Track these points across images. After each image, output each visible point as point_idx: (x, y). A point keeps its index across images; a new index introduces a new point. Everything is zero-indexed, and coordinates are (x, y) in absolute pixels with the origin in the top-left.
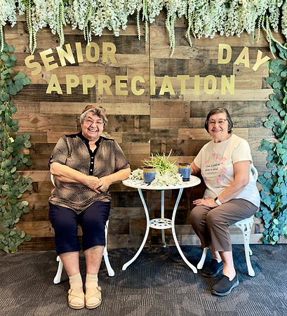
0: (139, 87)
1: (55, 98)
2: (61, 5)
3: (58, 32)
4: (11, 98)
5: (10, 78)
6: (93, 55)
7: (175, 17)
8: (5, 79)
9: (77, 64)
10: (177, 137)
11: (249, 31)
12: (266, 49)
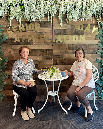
0: (48, 39)
2: (20, 11)
3: (19, 20)
4: (1, 44)
5: (1, 36)
6: (32, 28)
7: (62, 14)
9: (26, 31)
10: (63, 57)
11: (90, 19)
12: (97, 25)
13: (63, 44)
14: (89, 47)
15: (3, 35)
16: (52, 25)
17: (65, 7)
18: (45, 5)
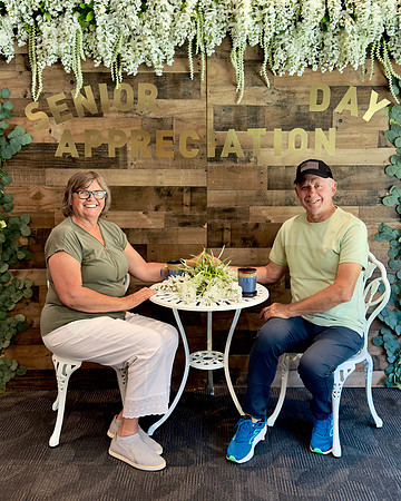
0: (191, 145)
2: (78, 33)
3: (74, 69)
4: (3, 163)
5: (3, 135)
6: (124, 101)
9: (100, 114)
10: (247, 219)
11: (356, 66)
12: (384, 89)
13: (248, 165)
14: (354, 178)
15: (12, 128)
16: (203, 88)
17: (256, 19)
18: (178, 12)
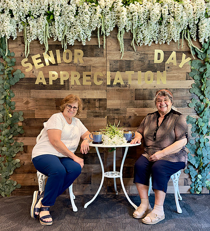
0: (99, 79)
1: (41, 87)
2: (46, 25)
3: (45, 43)
4: (11, 87)
5: (11, 73)
6: (68, 58)
7: (124, 32)
8: (8, 74)
9: (56, 64)
11: (176, 40)
13: (126, 88)
15: (15, 71)
18: (93, 15)
